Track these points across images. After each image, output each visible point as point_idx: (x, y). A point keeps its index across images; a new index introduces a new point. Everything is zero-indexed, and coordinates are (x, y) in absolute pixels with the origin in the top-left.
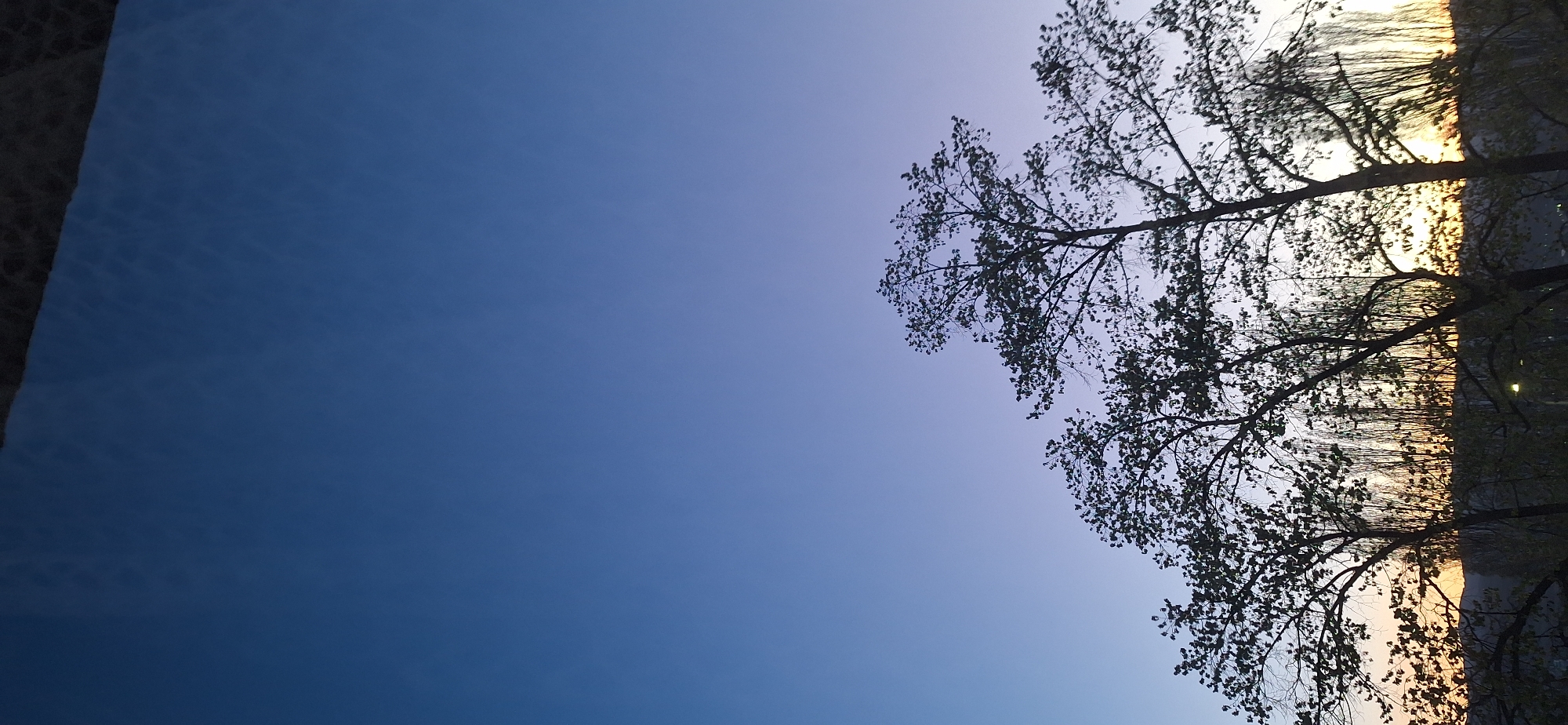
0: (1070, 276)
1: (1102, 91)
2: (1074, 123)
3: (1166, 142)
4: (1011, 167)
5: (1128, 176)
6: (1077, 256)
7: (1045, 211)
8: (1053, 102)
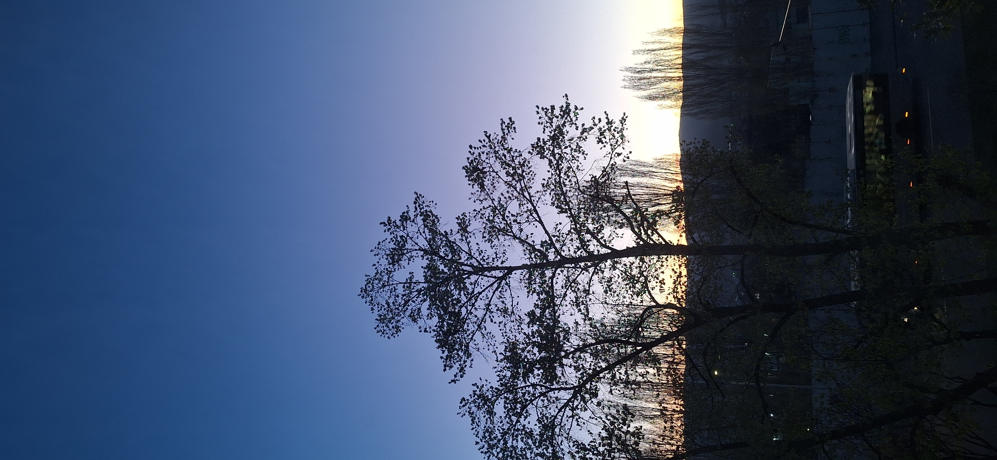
0: (480, 293)
1: (502, 188)
2: (486, 204)
3: (536, 220)
4: (448, 224)
5: (515, 237)
6: (484, 281)
7: (466, 253)
8: (474, 191)
